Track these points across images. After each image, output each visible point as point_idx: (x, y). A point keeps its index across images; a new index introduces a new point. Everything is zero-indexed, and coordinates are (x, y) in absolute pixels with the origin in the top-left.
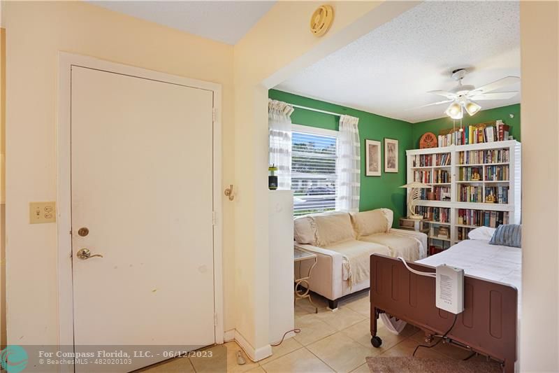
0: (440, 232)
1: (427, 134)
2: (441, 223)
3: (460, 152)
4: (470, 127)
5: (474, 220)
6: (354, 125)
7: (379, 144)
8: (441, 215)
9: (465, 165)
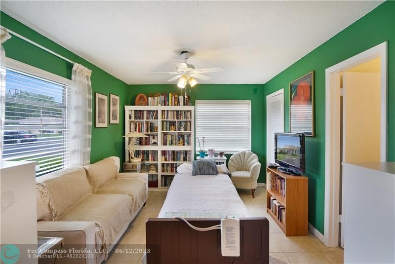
0: (151, 168)
1: (140, 95)
2: (151, 162)
3: (163, 111)
4: (170, 94)
5: (172, 158)
6: (87, 77)
7: (106, 98)
8: (150, 156)
9: (166, 120)
